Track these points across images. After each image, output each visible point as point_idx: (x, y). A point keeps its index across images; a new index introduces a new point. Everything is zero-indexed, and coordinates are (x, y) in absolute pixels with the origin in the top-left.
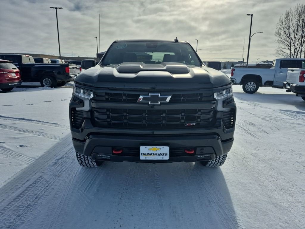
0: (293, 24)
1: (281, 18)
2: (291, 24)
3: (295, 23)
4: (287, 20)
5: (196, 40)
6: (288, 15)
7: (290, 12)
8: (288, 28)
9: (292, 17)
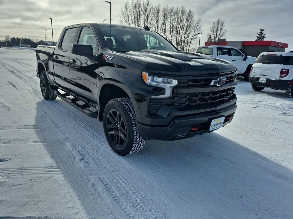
0: (131, 14)
1: (122, 8)
2: (129, 14)
3: (132, 14)
4: (126, 10)
5: (50, 18)
6: (126, 6)
7: (128, 4)
8: (127, 17)
9: (129, 8)
